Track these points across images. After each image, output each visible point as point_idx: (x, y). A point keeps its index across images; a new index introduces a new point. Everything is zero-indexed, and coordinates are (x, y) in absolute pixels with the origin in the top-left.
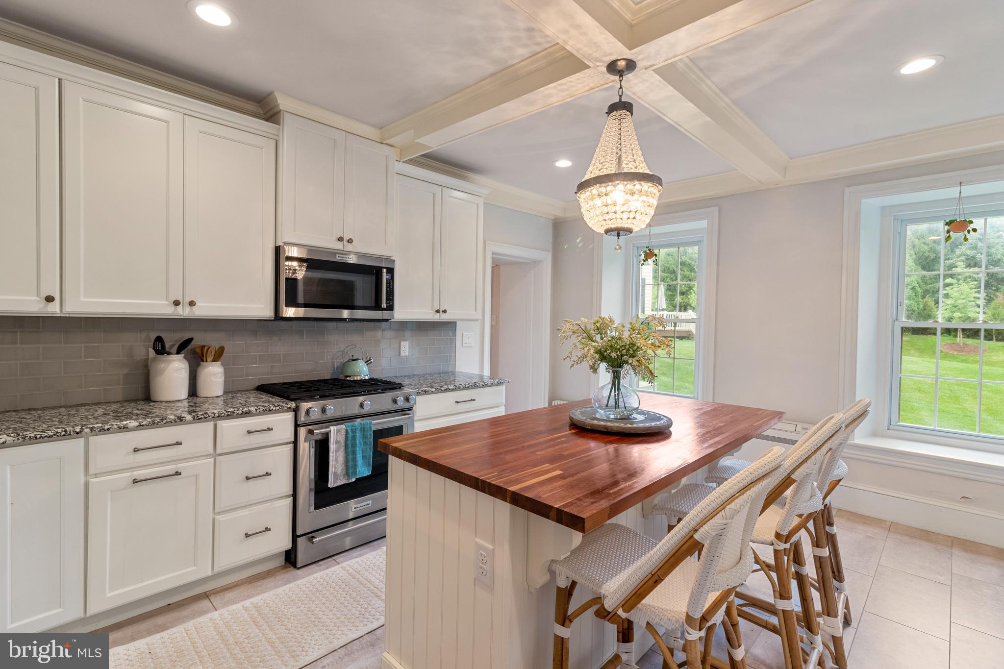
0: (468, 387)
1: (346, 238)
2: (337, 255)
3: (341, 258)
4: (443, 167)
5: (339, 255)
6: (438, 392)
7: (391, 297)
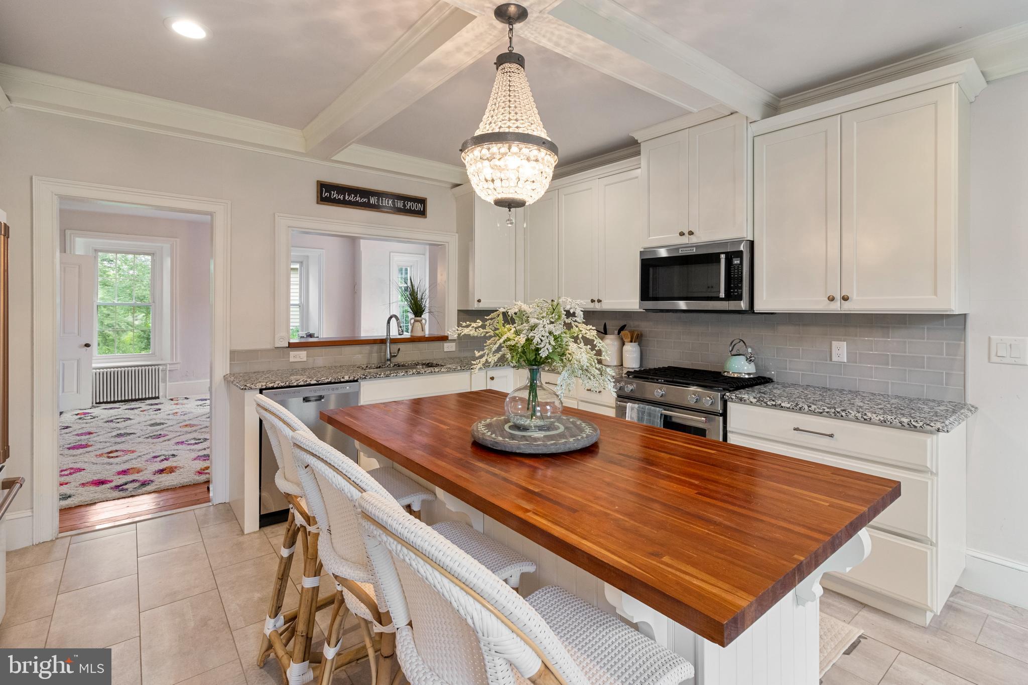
0: (821, 413)
1: (686, 232)
2: (680, 250)
3: (684, 252)
4: (817, 93)
5: (682, 249)
6: (761, 406)
7: (740, 285)
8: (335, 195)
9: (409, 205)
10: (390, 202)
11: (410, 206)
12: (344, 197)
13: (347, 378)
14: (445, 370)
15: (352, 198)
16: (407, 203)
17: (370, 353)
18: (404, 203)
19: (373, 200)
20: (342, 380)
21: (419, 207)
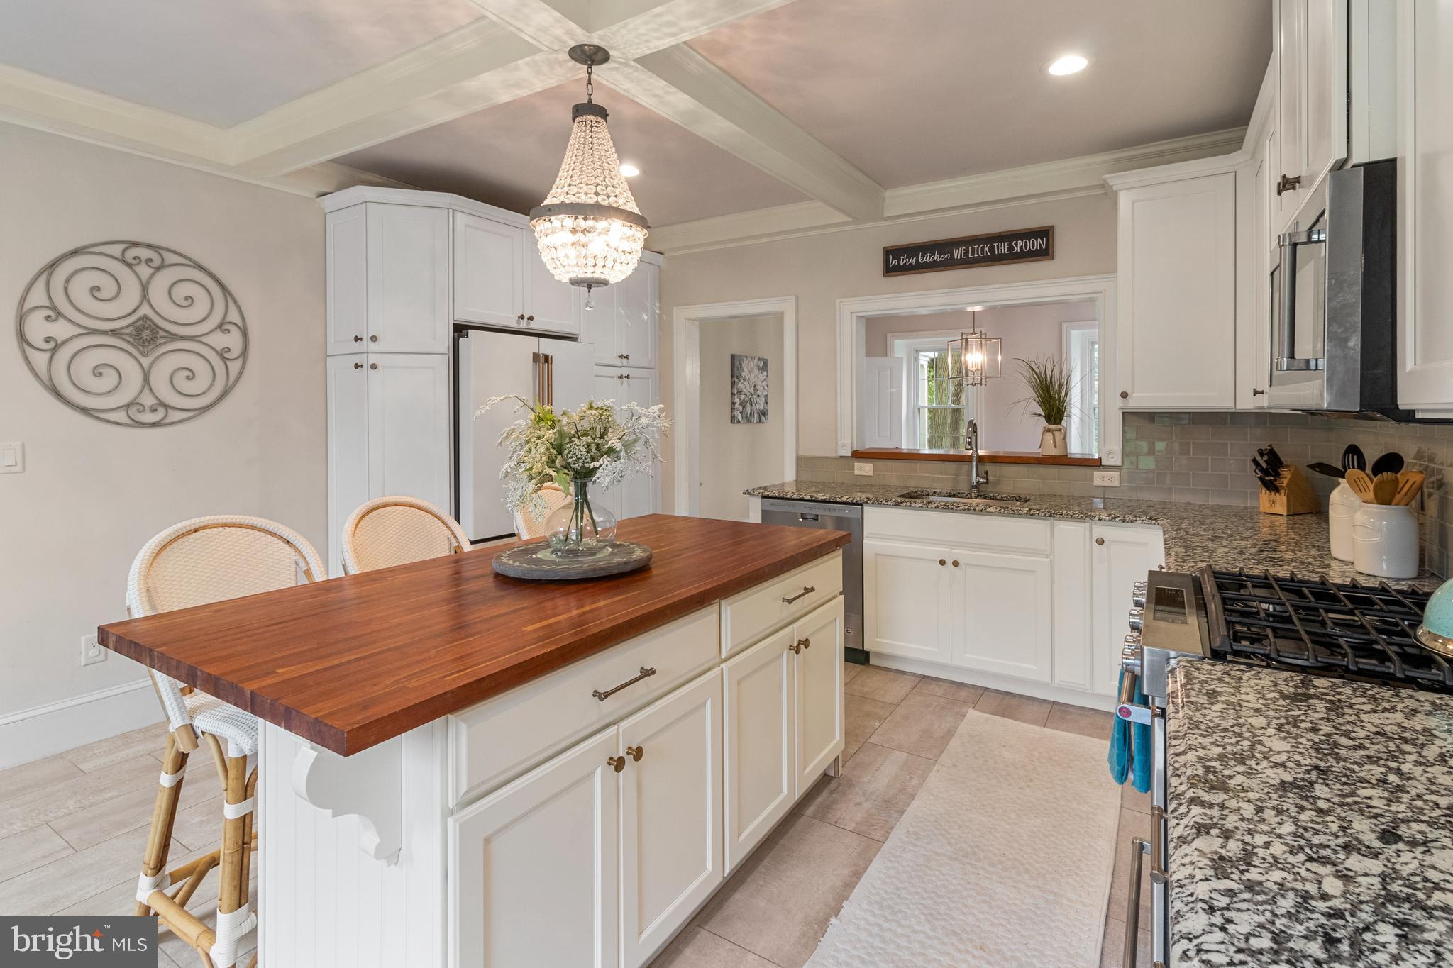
8: (905, 260)
9: (1019, 245)
10: (986, 249)
11: (1021, 247)
12: (917, 260)
13: (844, 499)
14: (995, 510)
15: (928, 259)
16: (1016, 244)
17: (957, 474)
18: (1010, 245)
19: (958, 253)
20: (838, 500)
21: (1039, 243)
